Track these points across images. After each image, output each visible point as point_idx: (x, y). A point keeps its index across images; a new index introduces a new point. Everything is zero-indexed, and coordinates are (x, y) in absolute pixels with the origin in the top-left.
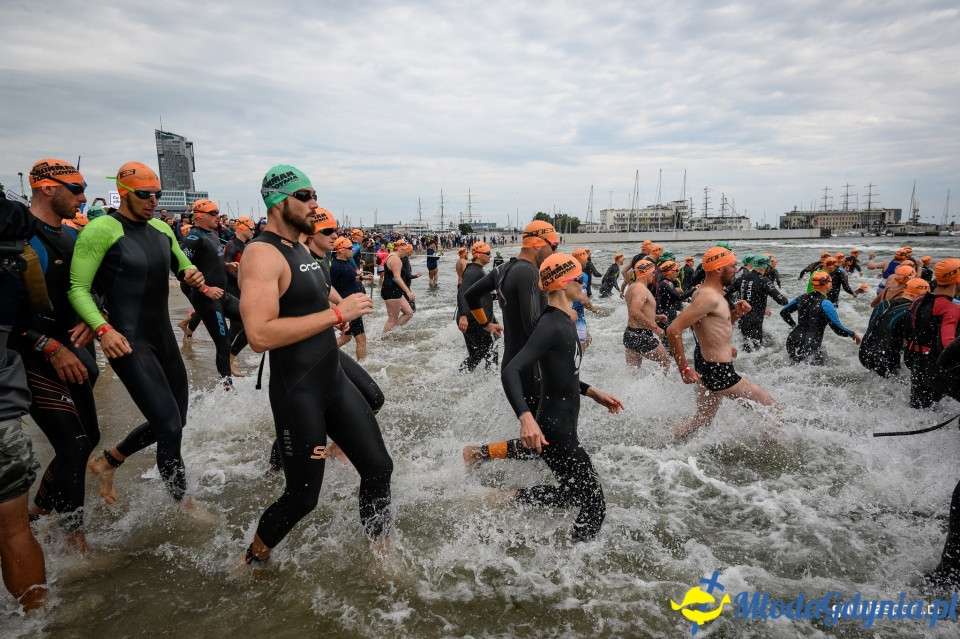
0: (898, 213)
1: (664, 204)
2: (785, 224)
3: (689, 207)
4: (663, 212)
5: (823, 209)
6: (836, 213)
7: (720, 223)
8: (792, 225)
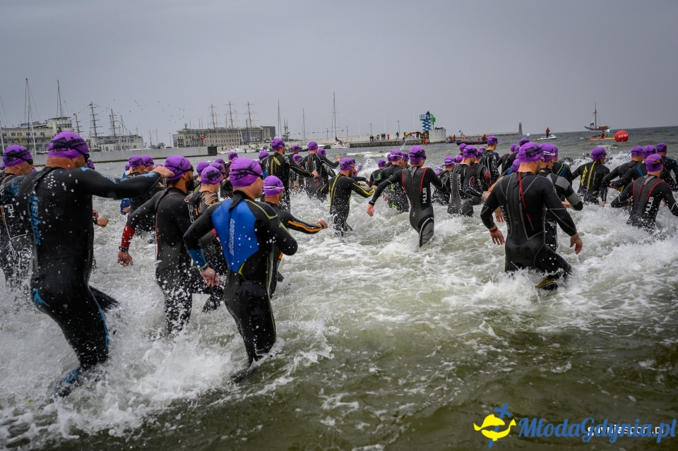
0: (272, 130)
1: (42, 122)
2: (179, 143)
3: (74, 125)
4: (43, 131)
5: (211, 127)
6: (222, 131)
7: (111, 142)
8: (185, 144)
